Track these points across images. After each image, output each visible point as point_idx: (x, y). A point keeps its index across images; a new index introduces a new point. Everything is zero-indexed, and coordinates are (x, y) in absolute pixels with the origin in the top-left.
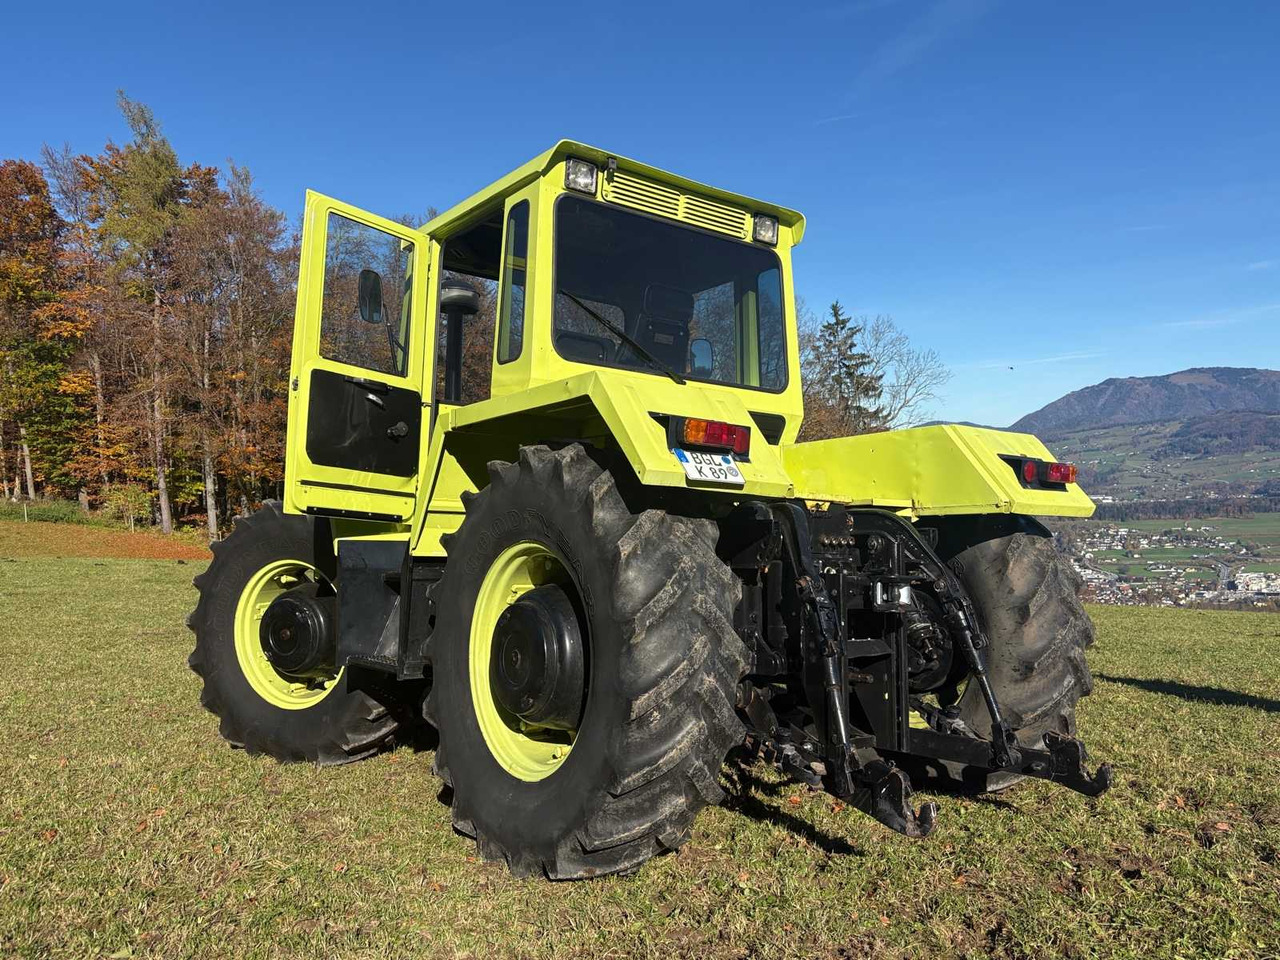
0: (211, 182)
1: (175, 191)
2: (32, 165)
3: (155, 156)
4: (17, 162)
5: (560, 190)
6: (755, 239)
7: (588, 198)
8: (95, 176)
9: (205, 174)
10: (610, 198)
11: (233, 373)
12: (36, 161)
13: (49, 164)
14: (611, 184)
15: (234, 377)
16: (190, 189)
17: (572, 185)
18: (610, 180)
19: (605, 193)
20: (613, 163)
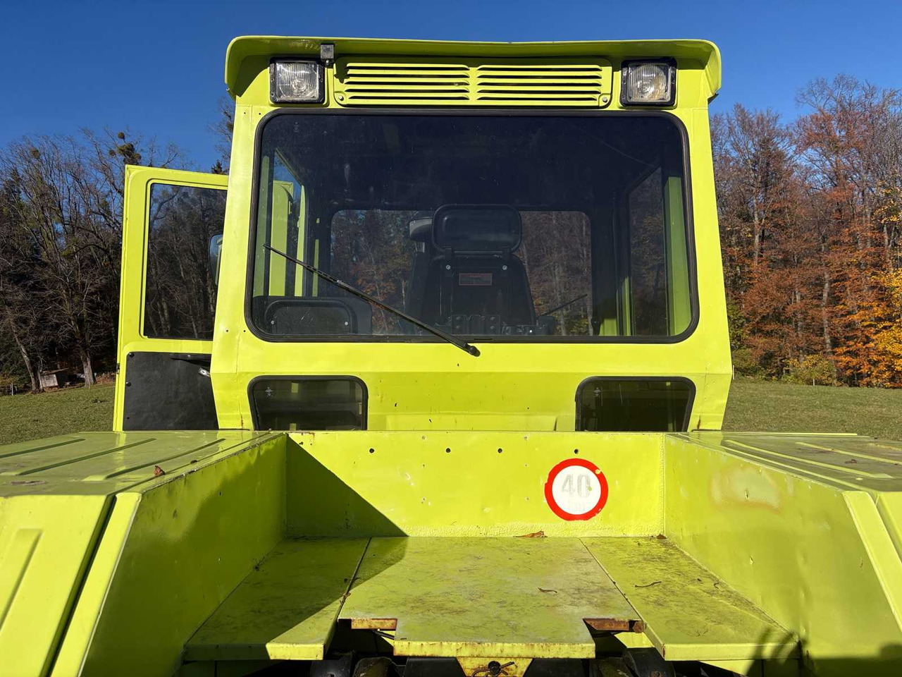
5: (268, 109)
6: (625, 104)
7: (312, 109)
10: (347, 101)
14: (346, 81)
17: (283, 98)
18: (342, 75)
19: (338, 96)
20: (328, 50)
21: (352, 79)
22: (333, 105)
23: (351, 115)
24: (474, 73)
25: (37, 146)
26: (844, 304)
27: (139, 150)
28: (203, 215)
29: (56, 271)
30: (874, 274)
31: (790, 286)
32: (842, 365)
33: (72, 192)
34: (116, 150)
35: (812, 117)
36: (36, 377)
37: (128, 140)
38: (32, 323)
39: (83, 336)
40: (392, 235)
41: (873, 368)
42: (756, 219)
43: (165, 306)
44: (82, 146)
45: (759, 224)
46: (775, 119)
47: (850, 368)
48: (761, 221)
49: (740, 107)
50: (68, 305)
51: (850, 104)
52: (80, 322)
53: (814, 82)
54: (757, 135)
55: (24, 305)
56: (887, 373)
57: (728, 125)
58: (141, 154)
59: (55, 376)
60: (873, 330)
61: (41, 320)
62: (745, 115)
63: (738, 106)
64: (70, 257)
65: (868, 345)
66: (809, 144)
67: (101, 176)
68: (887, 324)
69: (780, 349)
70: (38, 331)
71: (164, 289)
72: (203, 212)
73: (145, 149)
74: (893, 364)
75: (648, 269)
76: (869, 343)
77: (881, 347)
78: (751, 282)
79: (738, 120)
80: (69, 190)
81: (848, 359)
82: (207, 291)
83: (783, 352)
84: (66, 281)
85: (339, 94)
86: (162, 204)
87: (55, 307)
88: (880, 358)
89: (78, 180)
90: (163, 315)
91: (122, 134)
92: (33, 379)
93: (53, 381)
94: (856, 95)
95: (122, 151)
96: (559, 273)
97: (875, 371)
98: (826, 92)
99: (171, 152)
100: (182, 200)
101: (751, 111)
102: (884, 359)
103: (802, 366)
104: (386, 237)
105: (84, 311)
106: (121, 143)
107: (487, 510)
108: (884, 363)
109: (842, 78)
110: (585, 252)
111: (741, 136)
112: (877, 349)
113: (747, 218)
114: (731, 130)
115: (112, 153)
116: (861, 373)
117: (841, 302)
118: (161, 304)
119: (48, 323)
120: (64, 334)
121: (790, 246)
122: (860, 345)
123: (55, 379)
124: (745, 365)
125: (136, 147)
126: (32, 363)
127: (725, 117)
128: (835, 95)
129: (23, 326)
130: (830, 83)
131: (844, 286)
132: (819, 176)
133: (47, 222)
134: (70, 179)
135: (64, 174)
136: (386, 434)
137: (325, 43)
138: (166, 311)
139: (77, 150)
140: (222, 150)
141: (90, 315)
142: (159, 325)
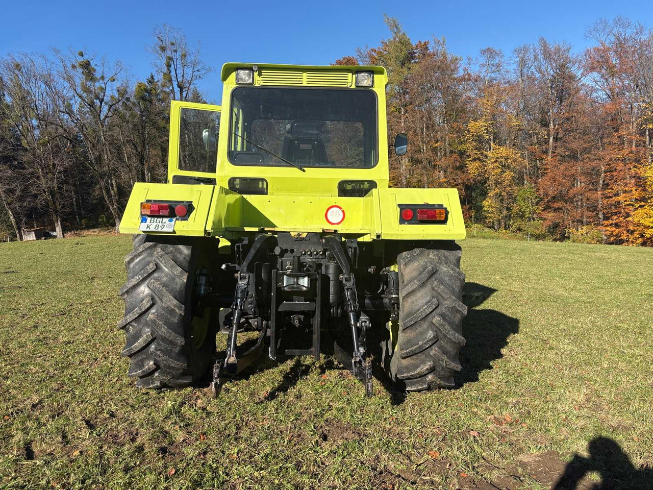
0: (427, 48)
1: (411, 56)
2: (353, 57)
3: (400, 42)
4: (347, 57)
6: (357, 86)
7: (251, 86)
8: (377, 57)
9: (423, 45)
10: (261, 84)
11: (436, 143)
12: (353, 55)
13: (359, 55)
14: (261, 77)
15: (436, 145)
16: (417, 55)
17: (239, 82)
18: (260, 75)
19: (259, 82)
20: (256, 67)
21: (263, 76)
22: (257, 85)
23: (263, 89)
24: (305, 74)
25: (18, 61)
26: (612, 189)
27: (94, 65)
28: (141, 115)
29: (34, 155)
30: (635, 167)
31: (573, 175)
32: (608, 233)
33: (44, 96)
34: (77, 65)
35: (595, 49)
36: (20, 233)
37: (86, 57)
38: (18, 193)
39: (54, 203)
40: (282, 132)
41: (630, 236)
42: (551, 125)
43: (114, 183)
44: (51, 61)
45: (554, 129)
46: (568, 50)
47: (614, 236)
48: (555, 126)
49: (543, 40)
50: (43, 180)
51: (624, 39)
52: (52, 193)
53: (599, 21)
54: (555, 61)
55: (11, 180)
56: (640, 240)
57: (533, 53)
58: (95, 68)
59: (33, 233)
60: (631, 208)
61: (24, 191)
62: (546, 46)
63: (542, 39)
64: (44, 145)
65: (627, 219)
66: (593, 69)
67: (67, 84)
68: (642, 203)
69: (564, 221)
70: (21, 199)
71: (113, 169)
72: (142, 112)
73: (99, 64)
74: (644, 233)
75: (471, 161)
76: (628, 217)
77: (636, 220)
78: (545, 172)
79: (541, 50)
80: (42, 94)
81: (613, 229)
82: (144, 172)
83: (566, 223)
84: (42, 163)
85: (259, 81)
86: (111, 106)
87: (34, 182)
88: (636, 228)
89: (50, 87)
90: (113, 189)
91: (81, 52)
92: (18, 235)
93: (32, 237)
94: (629, 32)
95: (82, 65)
96: (405, 163)
97: (632, 238)
98: (607, 30)
99: (118, 67)
100: (126, 104)
101: (551, 43)
102: (638, 229)
103: (579, 233)
104: (278, 133)
105: (55, 185)
106: (81, 59)
107: (306, 221)
108: (638, 232)
109: (619, 19)
110: (425, 148)
111: (543, 62)
112: (634, 221)
113: (545, 124)
114: (535, 57)
115: (74, 67)
116: (621, 239)
117: (610, 187)
118: (111, 181)
119: (28, 193)
120: (41, 202)
121: (574, 145)
122: (621, 219)
123: (34, 235)
124: (537, 232)
125: (91, 62)
126: (17, 223)
127: (531, 47)
128: (614, 32)
129: (11, 194)
130: (611, 23)
131: (612, 175)
132: (600, 93)
133: (26, 119)
134: (43, 86)
135: (39, 83)
136: (274, 196)
137: (255, 65)
138: (115, 186)
139: (48, 64)
140: (156, 66)
141: (59, 188)
142: (109, 196)
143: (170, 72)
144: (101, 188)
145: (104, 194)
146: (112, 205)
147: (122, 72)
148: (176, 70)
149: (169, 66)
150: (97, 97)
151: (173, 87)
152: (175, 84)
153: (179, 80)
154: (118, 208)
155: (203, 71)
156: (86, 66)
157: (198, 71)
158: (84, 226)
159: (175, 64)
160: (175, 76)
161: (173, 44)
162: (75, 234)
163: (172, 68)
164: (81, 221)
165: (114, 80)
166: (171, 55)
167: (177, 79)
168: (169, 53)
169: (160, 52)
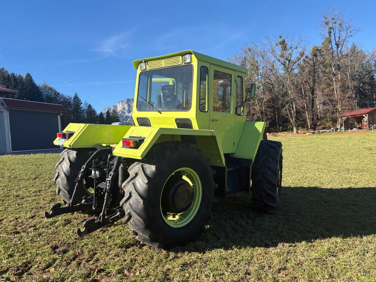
5: (140, 71)
6: (184, 63)
7: (145, 71)
10: (149, 69)
20: (143, 61)
24: (163, 61)
25: (250, 47)
27: (287, 41)
34: (278, 43)
37: (283, 38)
39: (263, 118)
44: (265, 44)
52: (262, 113)
58: (288, 43)
64: (258, 88)
73: (289, 40)
86: (294, 63)
89: (264, 58)
91: (281, 36)
95: (281, 43)
99: (300, 40)
100: (305, 60)
105: (263, 108)
106: (280, 40)
115: (277, 45)
118: (292, 105)
125: (285, 40)
138: (294, 108)
139: (264, 46)
140: (321, 35)
141: (265, 110)
142: (291, 114)
143: (330, 36)
144: (286, 110)
145: (288, 112)
146: (292, 118)
147: (302, 42)
148: (335, 35)
149: (330, 33)
150: (287, 59)
151: (332, 45)
152: (333, 43)
153: (336, 40)
154: (295, 121)
155: (354, 32)
156: (283, 43)
157: (350, 32)
158: (280, 130)
159: (334, 31)
160: (334, 38)
161: (333, 19)
162: (273, 134)
163: (332, 34)
164: (279, 127)
165: (297, 48)
166: (332, 26)
167: (335, 40)
168: (331, 25)
169: (325, 26)
